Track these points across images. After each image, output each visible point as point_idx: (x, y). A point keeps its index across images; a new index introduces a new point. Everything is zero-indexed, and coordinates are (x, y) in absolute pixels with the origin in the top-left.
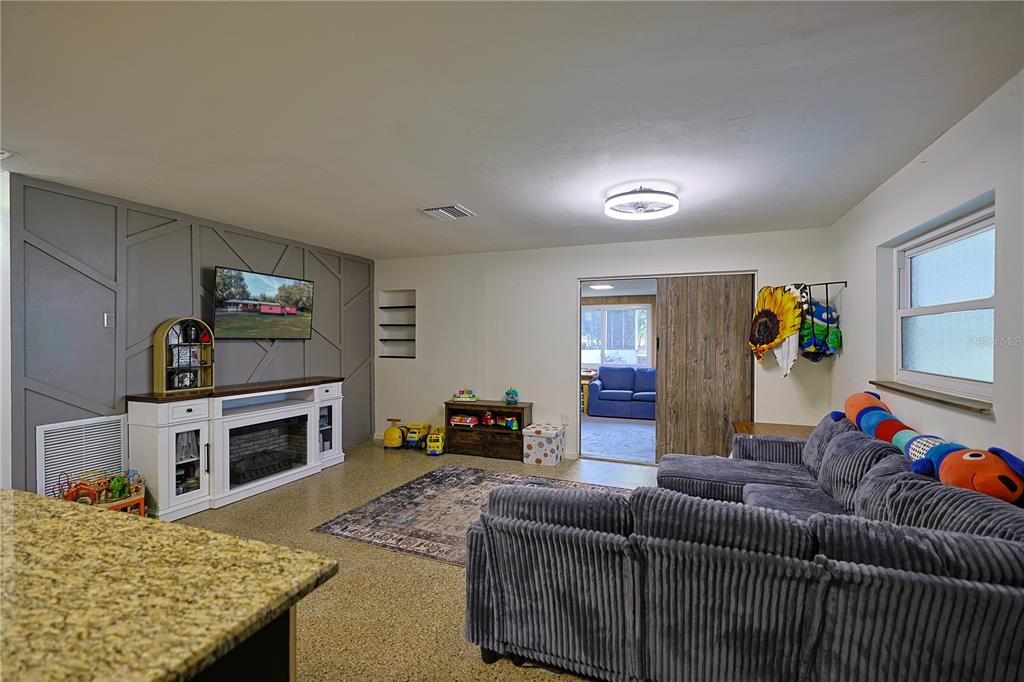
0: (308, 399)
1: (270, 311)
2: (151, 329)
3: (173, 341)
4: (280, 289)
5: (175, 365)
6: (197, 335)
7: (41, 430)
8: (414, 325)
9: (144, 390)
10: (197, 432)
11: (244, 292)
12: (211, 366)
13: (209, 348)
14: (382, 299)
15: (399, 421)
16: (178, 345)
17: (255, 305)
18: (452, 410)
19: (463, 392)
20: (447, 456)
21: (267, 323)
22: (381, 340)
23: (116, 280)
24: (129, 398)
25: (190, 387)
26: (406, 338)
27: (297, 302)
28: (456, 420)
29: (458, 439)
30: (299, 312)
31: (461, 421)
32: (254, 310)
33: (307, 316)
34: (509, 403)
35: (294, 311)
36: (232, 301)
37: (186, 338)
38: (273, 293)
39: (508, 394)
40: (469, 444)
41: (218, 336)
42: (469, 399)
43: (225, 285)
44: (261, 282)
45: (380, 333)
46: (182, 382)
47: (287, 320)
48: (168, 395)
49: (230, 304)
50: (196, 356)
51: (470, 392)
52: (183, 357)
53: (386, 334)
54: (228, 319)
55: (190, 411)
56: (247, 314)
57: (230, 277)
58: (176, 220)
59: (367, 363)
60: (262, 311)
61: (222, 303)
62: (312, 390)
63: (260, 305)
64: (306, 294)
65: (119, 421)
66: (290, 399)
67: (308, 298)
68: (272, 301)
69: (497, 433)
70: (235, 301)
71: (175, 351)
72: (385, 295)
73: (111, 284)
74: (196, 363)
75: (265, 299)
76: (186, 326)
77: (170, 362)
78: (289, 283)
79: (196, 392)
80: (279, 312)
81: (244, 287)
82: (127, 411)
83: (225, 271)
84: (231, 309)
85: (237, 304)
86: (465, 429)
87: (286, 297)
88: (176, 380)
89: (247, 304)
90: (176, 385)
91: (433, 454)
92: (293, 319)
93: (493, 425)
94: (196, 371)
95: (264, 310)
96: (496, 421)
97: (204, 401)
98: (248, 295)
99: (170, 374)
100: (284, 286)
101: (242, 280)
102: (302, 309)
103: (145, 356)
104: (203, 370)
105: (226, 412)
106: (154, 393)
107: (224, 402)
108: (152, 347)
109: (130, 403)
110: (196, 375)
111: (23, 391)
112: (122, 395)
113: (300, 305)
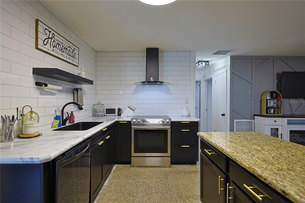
2: (261, 94)
3: (268, 98)
5: (269, 106)
6: (276, 96)
7: (235, 121)
9: (259, 113)
10: (277, 129)
12: (281, 107)
13: (280, 101)
16: (270, 99)
23: (252, 80)
25: (273, 113)
37: (272, 97)
46: (271, 112)
48: (266, 115)
50: (275, 103)
52: (271, 103)
55: (275, 121)
58: (269, 59)
65: (252, 122)
71: (269, 101)
73: (251, 81)
74: (275, 106)
76: (272, 93)
77: (267, 105)
79: (276, 115)
82: (254, 119)
88: (269, 111)
90: (269, 112)
94: (275, 108)
97: (280, 119)
99: (267, 109)
103: (259, 103)
104: (277, 108)
105: (288, 124)
106: (262, 114)
107: (288, 120)
108: (261, 100)
109: (255, 116)
110: (275, 109)
111: (232, 111)
112: (253, 114)
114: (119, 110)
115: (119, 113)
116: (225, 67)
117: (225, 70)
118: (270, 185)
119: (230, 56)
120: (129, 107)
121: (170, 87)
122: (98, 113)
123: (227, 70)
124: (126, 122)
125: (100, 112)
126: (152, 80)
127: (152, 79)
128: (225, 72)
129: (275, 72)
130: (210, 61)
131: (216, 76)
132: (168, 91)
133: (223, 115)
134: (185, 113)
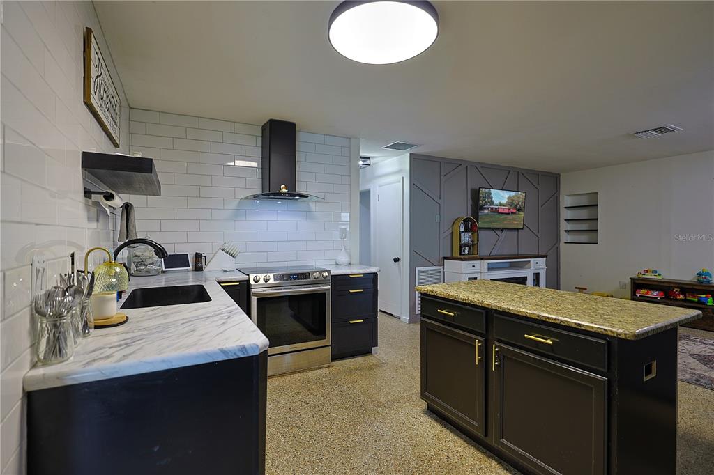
0: (527, 266)
1: (503, 212)
2: (452, 223)
3: (461, 229)
4: (508, 198)
5: (462, 242)
6: (471, 226)
7: (417, 269)
8: (597, 219)
9: (449, 255)
10: (476, 279)
11: (492, 201)
12: (477, 244)
13: (476, 234)
14: (566, 201)
15: (586, 289)
16: (464, 232)
17: (496, 208)
18: (638, 284)
19: (647, 271)
21: (502, 219)
22: (566, 231)
23: (440, 199)
24: (445, 258)
25: (467, 255)
26: (589, 228)
27: (516, 205)
28: (642, 292)
30: (517, 212)
31: (647, 293)
32: (495, 211)
34: (701, 282)
35: (515, 211)
37: (466, 228)
38: (504, 201)
39: (699, 275)
41: (480, 226)
42: (655, 277)
43: (483, 198)
44: (499, 194)
45: (564, 226)
46: (465, 252)
47: (511, 217)
48: (460, 257)
49: (485, 208)
50: (470, 238)
51: (654, 272)
52: (466, 238)
53: (570, 227)
54: (484, 217)
55: (474, 266)
56: (493, 213)
57: (486, 193)
58: (461, 165)
59: (556, 246)
61: (482, 208)
62: (529, 262)
63: (498, 208)
64: (521, 200)
65: (440, 269)
66: (512, 266)
67: (522, 203)
68: (504, 206)
70: (487, 206)
71: (462, 234)
72: (569, 198)
73: (438, 201)
74: (470, 241)
75: (501, 204)
76: (466, 221)
77: (460, 241)
78: (513, 194)
79: (473, 257)
80: (507, 211)
81: (491, 198)
82: (444, 265)
83: (484, 189)
84: (486, 211)
85: (488, 208)
86: (651, 300)
87: (511, 203)
88: (463, 251)
89: (493, 208)
90: (462, 253)
92: (514, 216)
93: (682, 300)
94: (470, 246)
95: (500, 211)
96: (685, 296)
97: (479, 262)
98: (493, 203)
99: (461, 247)
100: (510, 196)
101: (491, 194)
102: (519, 210)
103: (449, 237)
104: (473, 246)
105: (489, 269)
106: (454, 256)
107: (488, 263)
108: (452, 233)
109: (445, 261)
110: (470, 248)
111: (413, 252)
112: (442, 256)
113: (518, 207)
114: (198, 257)
115: (200, 265)
116: (399, 171)
117: (398, 177)
118: (562, 323)
119: (410, 154)
120: (223, 250)
121: (312, 205)
122: (149, 267)
123: (403, 178)
124: (238, 284)
125: (153, 263)
126: (284, 190)
127: (283, 188)
128: (399, 182)
129: (469, 188)
130: (373, 157)
131: (379, 186)
132: (309, 215)
133: (397, 260)
134: (344, 258)
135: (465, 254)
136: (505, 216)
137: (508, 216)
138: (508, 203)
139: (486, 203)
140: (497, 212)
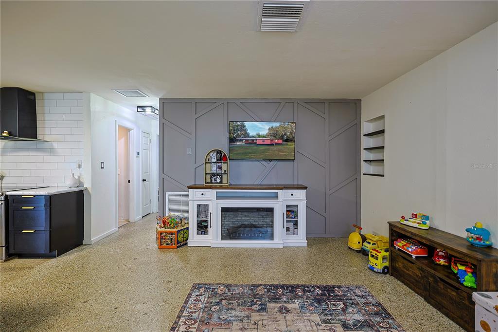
1: (264, 143)
4: (269, 129)
7: (167, 194)
10: (208, 206)
11: (246, 133)
12: (227, 173)
17: (253, 140)
18: (397, 233)
19: (415, 216)
20: (387, 277)
21: (261, 150)
22: (364, 161)
23: (191, 134)
25: (219, 183)
27: (282, 136)
28: (400, 244)
29: (399, 265)
30: (284, 143)
31: (403, 247)
32: (253, 142)
33: (291, 145)
35: (281, 142)
36: (239, 139)
40: (410, 276)
41: (231, 158)
42: (418, 226)
43: (234, 130)
45: (365, 155)
46: (216, 181)
47: (275, 148)
49: (238, 140)
50: (221, 168)
51: (424, 217)
52: (214, 168)
54: (237, 149)
56: (248, 145)
57: (237, 126)
60: (258, 143)
61: (233, 140)
62: (278, 193)
63: (256, 140)
64: (289, 131)
67: (291, 133)
68: (264, 137)
69: (442, 280)
70: (241, 138)
74: (220, 171)
75: (259, 136)
78: (276, 125)
79: (222, 186)
80: (269, 142)
81: (245, 130)
83: (235, 123)
84: (238, 143)
85: (242, 140)
86: (406, 257)
87: (274, 133)
88: (213, 179)
89: (248, 140)
91: (371, 269)
92: (280, 147)
94: (221, 175)
95: (260, 142)
97: (210, 190)
98: (248, 135)
100: (272, 127)
101: (244, 126)
102: (287, 141)
103: (203, 167)
105: (218, 198)
107: (218, 192)
111: (162, 179)
113: (285, 138)
119: (160, 99)
127: (5, 133)
135: (217, 183)
136: (267, 147)
137: (271, 147)
138: (269, 135)
139: (239, 136)
140: (255, 143)
